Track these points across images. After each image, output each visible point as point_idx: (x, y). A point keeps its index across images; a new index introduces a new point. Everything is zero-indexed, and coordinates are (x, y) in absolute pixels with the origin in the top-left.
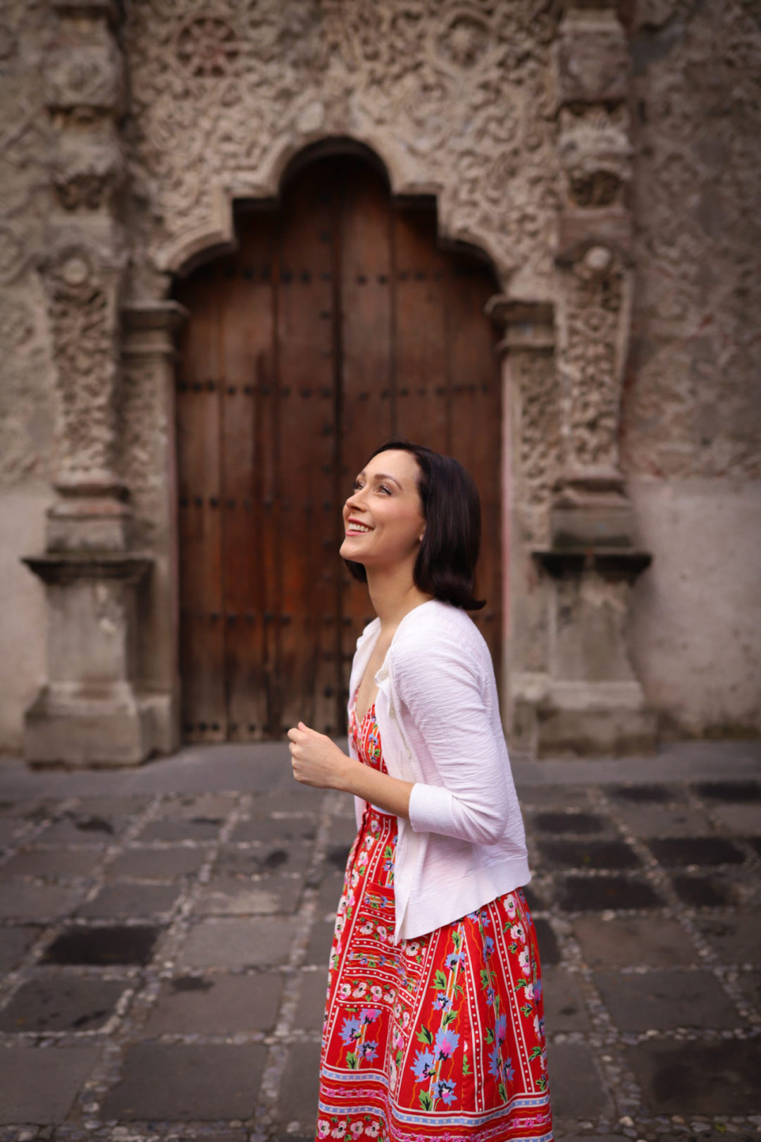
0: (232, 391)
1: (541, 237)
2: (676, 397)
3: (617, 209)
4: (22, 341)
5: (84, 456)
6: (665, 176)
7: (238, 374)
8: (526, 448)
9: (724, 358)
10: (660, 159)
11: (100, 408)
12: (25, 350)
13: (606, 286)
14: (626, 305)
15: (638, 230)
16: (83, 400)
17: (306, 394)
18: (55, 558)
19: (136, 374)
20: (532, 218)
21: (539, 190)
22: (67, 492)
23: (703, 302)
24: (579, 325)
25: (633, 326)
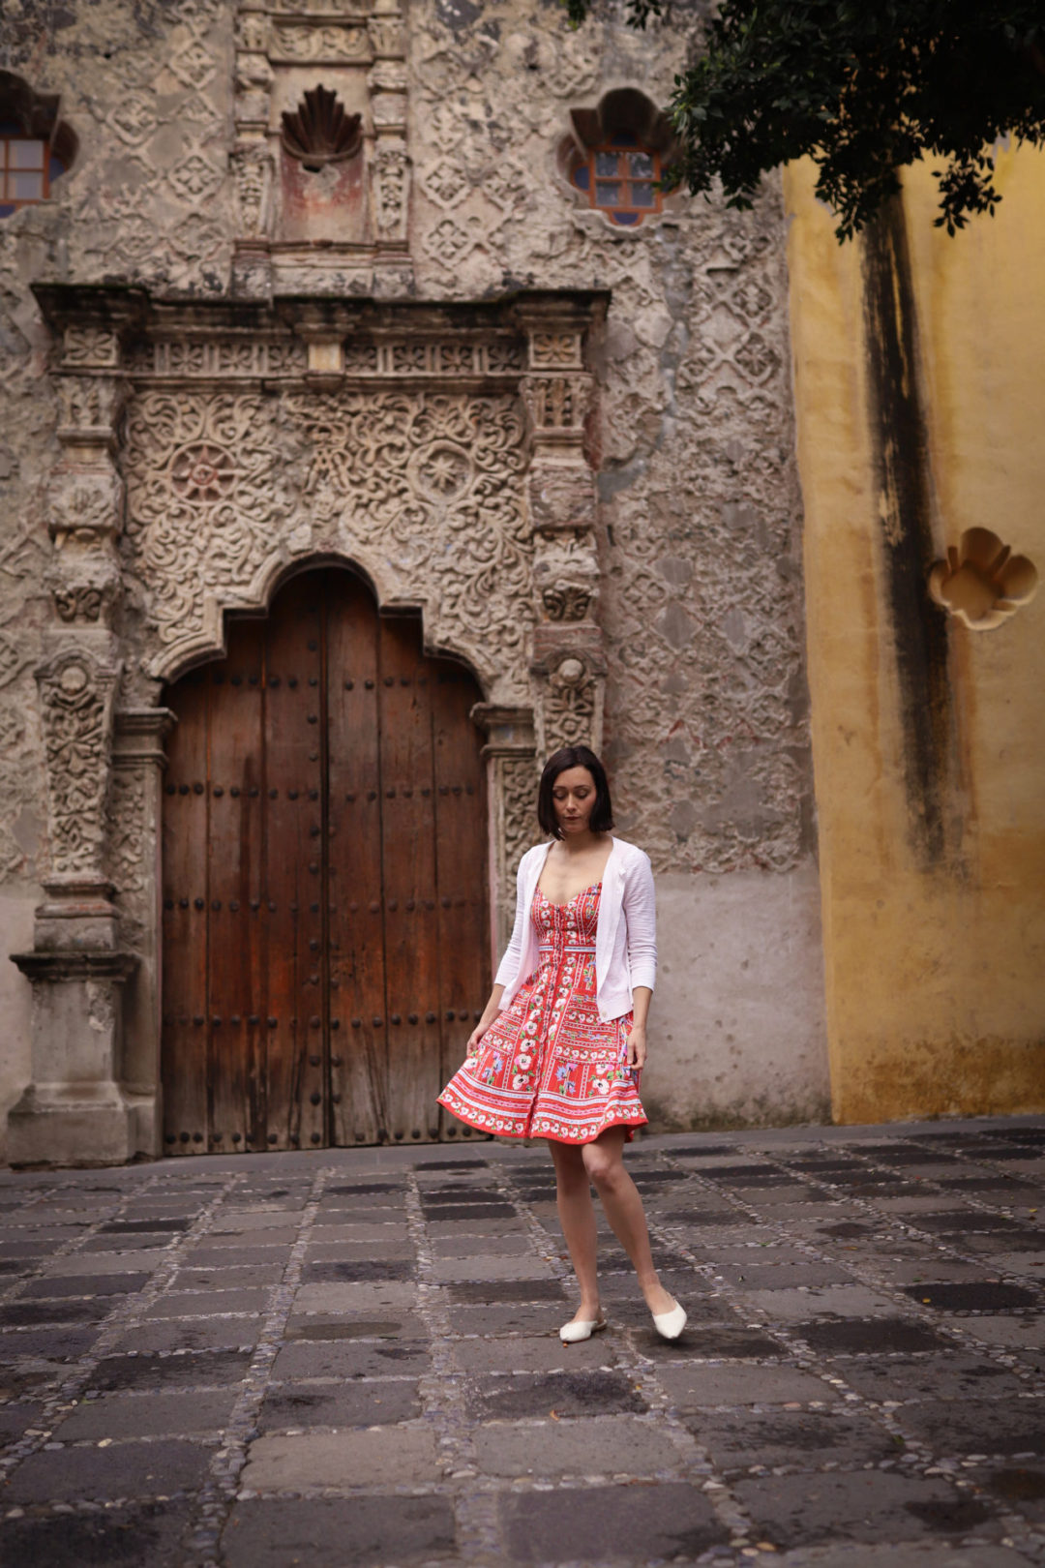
0: (219, 795)
1: (519, 647)
2: (651, 796)
3: (588, 623)
4: (13, 744)
5: (73, 857)
6: (633, 592)
7: (225, 778)
8: (509, 846)
9: (696, 759)
10: (628, 576)
11: (91, 809)
12: (14, 754)
13: (579, 694)
14: (599, 710)
15: (608, 640)
16: (76, 801)
17: (293, 797)
18: (45, 955)
19: (127, 777)
20: (512, 631)
21: (516, 604)
22: (55, 891)
23: (674, 707)
24: (555, 729)
25: (606, 729)
